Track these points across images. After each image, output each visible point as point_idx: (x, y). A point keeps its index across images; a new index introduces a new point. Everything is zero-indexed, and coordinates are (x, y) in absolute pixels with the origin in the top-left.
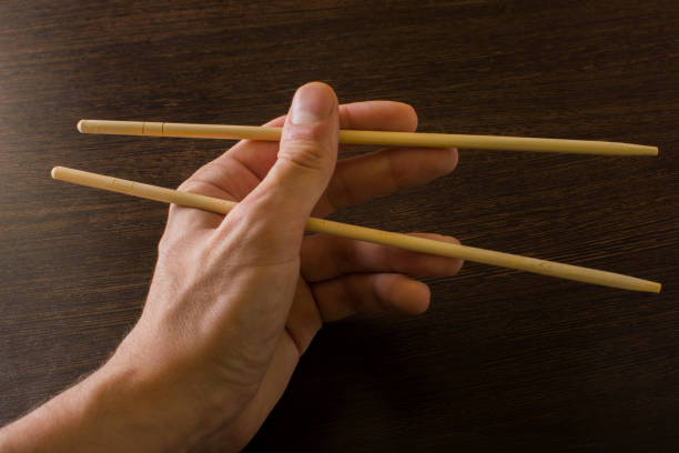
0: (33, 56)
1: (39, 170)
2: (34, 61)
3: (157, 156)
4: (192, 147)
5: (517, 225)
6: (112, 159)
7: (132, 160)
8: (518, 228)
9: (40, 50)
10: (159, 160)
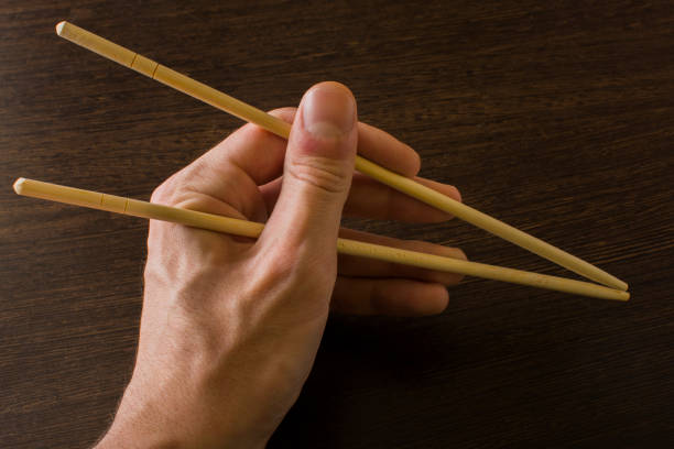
0: (12, 17)
1: (43, 157)
2: (15, 24)
3: (176, 137)
4: (214, 126)
5: (582, 211)
6: (124, 142)
7: (147, 142)
8: (583, 214)
9: (20, 10)
10: (178, 142)
